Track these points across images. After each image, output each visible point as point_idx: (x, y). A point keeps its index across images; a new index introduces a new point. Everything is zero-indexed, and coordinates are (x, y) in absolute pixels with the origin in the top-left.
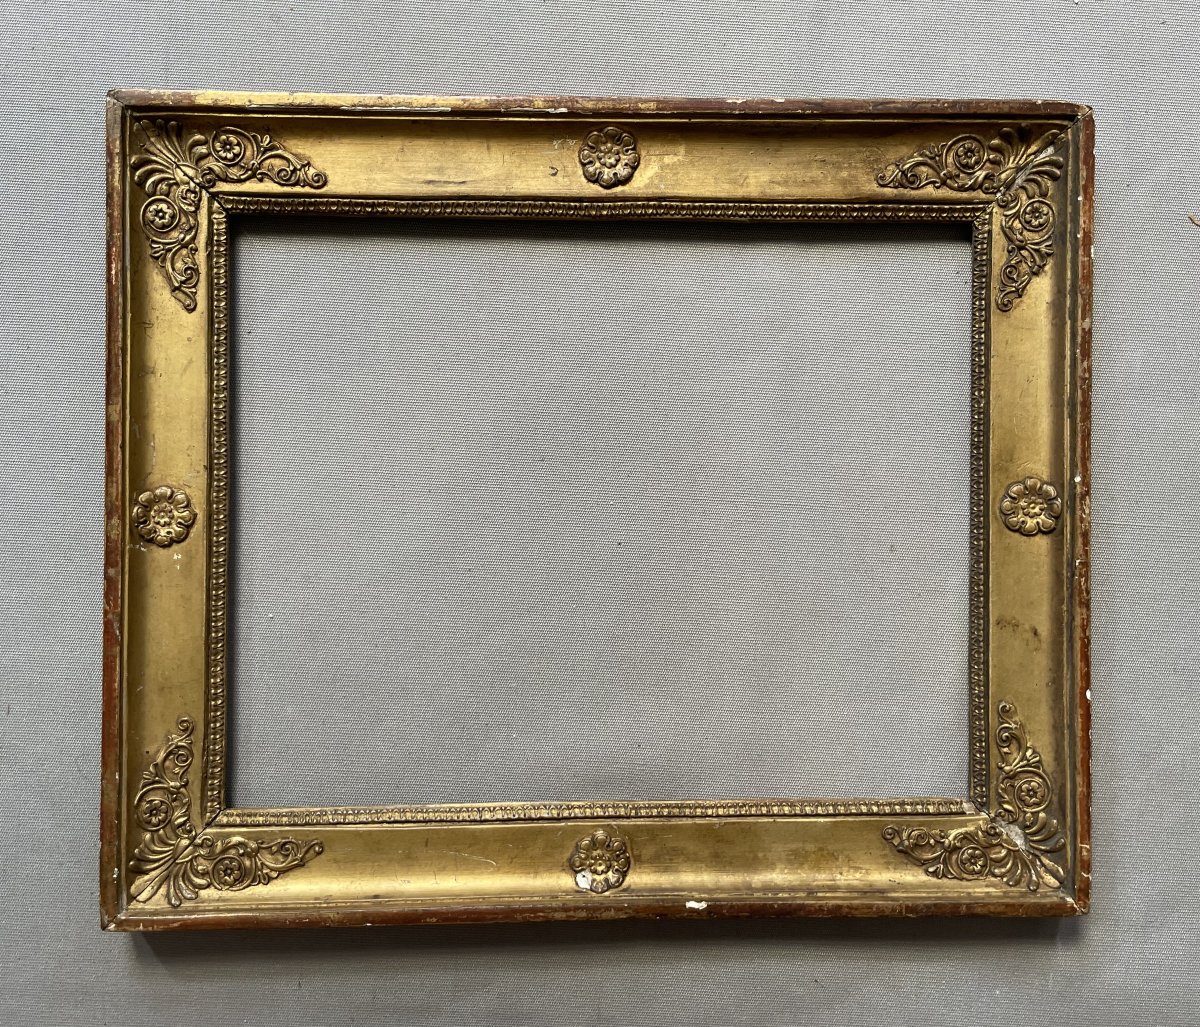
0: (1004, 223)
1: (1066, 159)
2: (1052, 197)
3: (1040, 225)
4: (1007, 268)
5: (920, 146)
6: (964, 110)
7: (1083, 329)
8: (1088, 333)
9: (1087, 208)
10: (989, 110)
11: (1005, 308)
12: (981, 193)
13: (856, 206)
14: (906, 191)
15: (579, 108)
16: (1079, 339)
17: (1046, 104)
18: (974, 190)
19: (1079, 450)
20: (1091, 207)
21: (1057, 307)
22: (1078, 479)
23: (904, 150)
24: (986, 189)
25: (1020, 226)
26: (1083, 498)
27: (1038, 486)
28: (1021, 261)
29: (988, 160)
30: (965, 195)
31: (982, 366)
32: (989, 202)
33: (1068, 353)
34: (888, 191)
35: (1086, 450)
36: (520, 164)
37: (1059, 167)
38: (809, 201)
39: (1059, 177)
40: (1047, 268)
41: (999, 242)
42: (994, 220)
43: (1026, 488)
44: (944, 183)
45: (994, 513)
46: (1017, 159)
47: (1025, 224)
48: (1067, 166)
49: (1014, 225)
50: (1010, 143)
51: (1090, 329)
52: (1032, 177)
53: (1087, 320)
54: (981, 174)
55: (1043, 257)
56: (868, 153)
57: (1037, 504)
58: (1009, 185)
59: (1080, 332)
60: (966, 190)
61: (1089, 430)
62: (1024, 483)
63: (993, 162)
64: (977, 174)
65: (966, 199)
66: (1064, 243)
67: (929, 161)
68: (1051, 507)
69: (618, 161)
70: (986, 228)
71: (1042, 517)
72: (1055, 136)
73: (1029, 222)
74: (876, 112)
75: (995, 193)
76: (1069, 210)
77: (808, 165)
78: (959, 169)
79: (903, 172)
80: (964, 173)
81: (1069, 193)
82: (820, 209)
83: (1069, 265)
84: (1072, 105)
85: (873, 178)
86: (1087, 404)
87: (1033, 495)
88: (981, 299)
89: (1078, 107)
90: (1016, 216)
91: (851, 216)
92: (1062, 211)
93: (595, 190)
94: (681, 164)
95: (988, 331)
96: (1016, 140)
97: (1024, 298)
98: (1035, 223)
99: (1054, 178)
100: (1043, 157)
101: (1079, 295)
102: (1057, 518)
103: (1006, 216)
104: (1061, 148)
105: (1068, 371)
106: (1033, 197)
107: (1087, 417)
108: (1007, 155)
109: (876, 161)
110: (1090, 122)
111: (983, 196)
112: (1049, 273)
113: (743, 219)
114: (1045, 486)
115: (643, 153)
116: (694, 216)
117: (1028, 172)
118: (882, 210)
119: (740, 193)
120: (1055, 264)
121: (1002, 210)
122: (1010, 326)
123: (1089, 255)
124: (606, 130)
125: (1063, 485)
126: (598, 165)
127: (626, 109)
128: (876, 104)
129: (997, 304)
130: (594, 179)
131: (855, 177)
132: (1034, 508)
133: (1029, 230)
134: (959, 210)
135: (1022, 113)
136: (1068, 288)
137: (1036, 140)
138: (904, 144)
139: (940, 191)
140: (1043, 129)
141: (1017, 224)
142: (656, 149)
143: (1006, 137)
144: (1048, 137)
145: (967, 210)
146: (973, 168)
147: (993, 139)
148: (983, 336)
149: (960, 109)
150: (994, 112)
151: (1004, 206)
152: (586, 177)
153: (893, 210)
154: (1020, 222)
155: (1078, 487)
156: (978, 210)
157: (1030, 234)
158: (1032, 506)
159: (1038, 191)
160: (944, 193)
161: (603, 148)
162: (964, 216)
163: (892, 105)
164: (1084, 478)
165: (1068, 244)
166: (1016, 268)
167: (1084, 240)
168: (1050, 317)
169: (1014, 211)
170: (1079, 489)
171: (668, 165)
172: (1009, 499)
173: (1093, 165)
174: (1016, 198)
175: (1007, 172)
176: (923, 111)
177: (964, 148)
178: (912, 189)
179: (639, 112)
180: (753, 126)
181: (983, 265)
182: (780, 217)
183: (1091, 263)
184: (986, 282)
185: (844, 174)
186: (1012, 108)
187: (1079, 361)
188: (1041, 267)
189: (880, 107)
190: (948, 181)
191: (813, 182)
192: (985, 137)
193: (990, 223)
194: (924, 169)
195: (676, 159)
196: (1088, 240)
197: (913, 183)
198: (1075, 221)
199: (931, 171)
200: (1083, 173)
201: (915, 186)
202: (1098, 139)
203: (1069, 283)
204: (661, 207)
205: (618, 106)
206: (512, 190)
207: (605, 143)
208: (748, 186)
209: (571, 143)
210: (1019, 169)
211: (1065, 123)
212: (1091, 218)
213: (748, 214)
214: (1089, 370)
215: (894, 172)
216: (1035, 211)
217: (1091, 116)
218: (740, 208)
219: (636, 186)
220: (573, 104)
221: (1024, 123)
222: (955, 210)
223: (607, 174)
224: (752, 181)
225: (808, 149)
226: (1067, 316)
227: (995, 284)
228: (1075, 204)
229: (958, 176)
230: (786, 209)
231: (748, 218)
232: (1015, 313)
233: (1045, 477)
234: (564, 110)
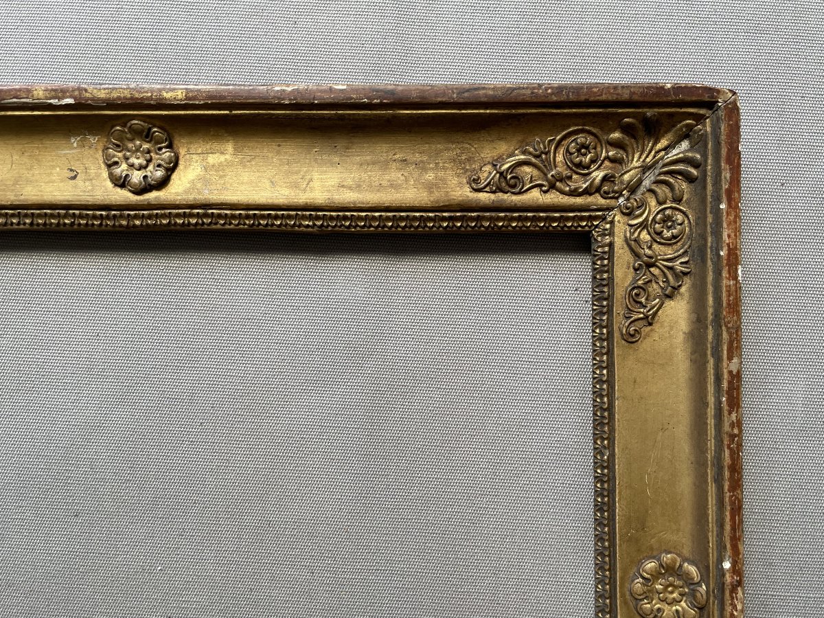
0: (628, 235)
1: (705, 156)
2: (688, 202)
3: (674, 237)
4: (633, 289)
5: (522, 142)
6: (572, 97)
7: (730, 372)
8: (736, 377)
9: (732, 218)
10: (604, 97)
11: (631, 339)
12: (599, 198)
13: (444, 214)
14: (505, 196)
15: (89, 99)
16: (725, 385)
17: (677, 89)
18: (590, 194)
19: (728, 527)
20: (737, 216)
21: (696, 337)
22: (727, 565)
23: (502, 148)
24: (605, 192)
25: (648, 238)
26: (734, 590)
27: (678, 564)
28: (650, 281)
29: (607, 158)
30: (579, 201)
31: (605, 410)
32: (610, 209)
33: (711, 399)
34: (484, 197)
35: (737, 527)
36: (32, 167)
37: (696, 166)
38: (387, 209)
39: (696, 179)
40: (683, 289)
41: (622, 255)
42: (616, 230)
43: (661, 565)
44: (552, 186)
45: (623, 595)
46: (643, 157)
47: (655, 236)
48: (706, 166)
49: (642, 237)
50: (634, 137)
51: (739, 372)
52: (662, 177)
53: (735, 360)
54: (598, 175)
55: (679, 276)
56: (459, 151)
57: (676, 587)
58: (633, 189)
59: (726, 376)
60: (580, 195)
61: (740, 502)
62: (659, 560)
63: (613, 160)
64: (594, 174)
65: (581, 205)
66: (704, 261)
67: (533, 160)
68: (693, 594)
69: (149, 161)
70: (607, 239)
71: (683, 603)
72: (690, 127)
73: (660, 234)
74: (461, 100)
75: (617, 198)
76: (710, 219)
77: (385, 166)
78: (571, 169)
79: (501, 174)
80: (577, 173)
81: (709, 199)
82: (402, 218)
83: (710, 289)
84: (710, 89)
85: (465, 181)
86: (736, 468)
87: (671, 575)
88: (601, 327)
89: (718, 91)
90: (643, 225)
91: (441, 226)
92: (701, 220)
93: (124, 196)
94: (229, 164)
95: (610, 366)
96: (641, 133)
97: (656, 326)
98: (667, 234)
99: (690, 179)
100: (675, 153)
101: (724, 328)
102: (701, 609)
103: (631, 226)
104: (699, 142)
105: (711, 422)
106: (665, 203)
107: (736, 484)
108: (630, 151)
109: (469, 160)
110: (733, 110)
111: (602, 201)
112: (687, 295)
113: (310, 229)
114: (686, 564)
115: (182, 151)
116: (249, 225)
117: (657, 172)
118: (478, 219)
119: (302, 198)
120: (694, 286)
121: (626, 218)
122: (638, 360)
123: (735, 278)
124: (129, 125)
125: (708, 567)
126: (124, 166)
127: (148, 98)
128: (462, 91)
129: (622, 334)
130: (121, 183)
131: (443, 180)
132: (672, 592)
133: (660, 243)
134: (573, 219)
135: (647, 99)
136: (710, 317)
137: (666, 132)
138: (501, 139)
139: (548, 196)
140: (673, 119)
141: (645, 236)
142: (199, 146)
143: (628, 130)
144: (681, 129)
145: (582, 219)
146: (588, 168)
147: (613, 131)
148: (605, 372)
149: (568, 96)
150: (610, 98)
151: (629, 213)
152: (112, 180)
153: (490, 219)
154: (649, 234)
155: (728, 576)
156: (596, 218)
157: (662, 248)
158: (670, 589)
159: (670, 195)
160: (553, 198)
161: (130, 145)
162: (580, 226)
163: (481, 92)
164: (734, 564)
165: (709, 263)
166: (644, 290)
167: (728, 259)
168: (689, 350)
169: (640, 220)
170: (728, 578)
171: (213, 166)
172: (640, 580)
173: (739, 165)
174: (642, 204)
175: (631, 173)
176: (520, 99)
177: (577, 144)
178: (514, 193)
179: (164, 102)
180: (310, 117)
181: (604, 286)
182: (355, 227)
183: (738, 288)
184: (608, 305)
185: (430, 176)
186: (634, 93)
187: (726, 413)
188: (676, 289)
189: (466, 95)
190: (558, 184)
191: (392, 186)
192: (602, 129)
193: (611, 234)
194: (527, 169)
195: (222, 158)
196: (734, 259)
197: (514, 186)
198: (717, 234)
199: (536, 172)
200: (726, 175)
201: (517, 190)
202: (744, 130)
203: (710, 310)
204: (206, 215)
205: (137, 96)
206: (22, 197)
207: (132, 140)
208: (312, 189)
209: (93, 140)
210: (645, 168)
211: (702, 111)
212: (737, 231)
213: (314, 225)
214: (739, 424)
215: (490, 173)
216: (666, 219)
217: (734, 103)
218: (304, 218)
219: (173, 191)
220: (80, 94)
221: (650, 112)
222: (568, 219)
223: (136, 177)
224: (316, 184)
225: (385, 147)
226: (709, 352)
227: (618, 309)
228: (717, 213)
229: (570, 178)
230: (360, 218)
231: (316, 229)
232: (645, 345)
233: (686, 552)
234: (70, 101)
